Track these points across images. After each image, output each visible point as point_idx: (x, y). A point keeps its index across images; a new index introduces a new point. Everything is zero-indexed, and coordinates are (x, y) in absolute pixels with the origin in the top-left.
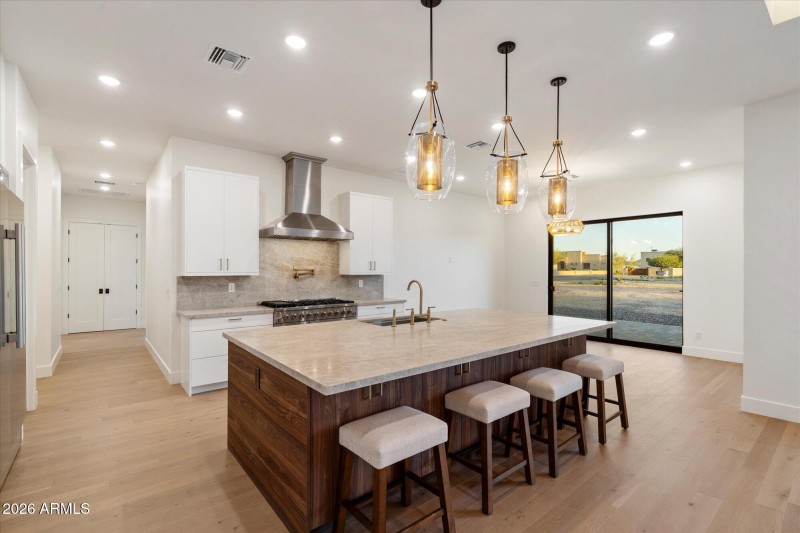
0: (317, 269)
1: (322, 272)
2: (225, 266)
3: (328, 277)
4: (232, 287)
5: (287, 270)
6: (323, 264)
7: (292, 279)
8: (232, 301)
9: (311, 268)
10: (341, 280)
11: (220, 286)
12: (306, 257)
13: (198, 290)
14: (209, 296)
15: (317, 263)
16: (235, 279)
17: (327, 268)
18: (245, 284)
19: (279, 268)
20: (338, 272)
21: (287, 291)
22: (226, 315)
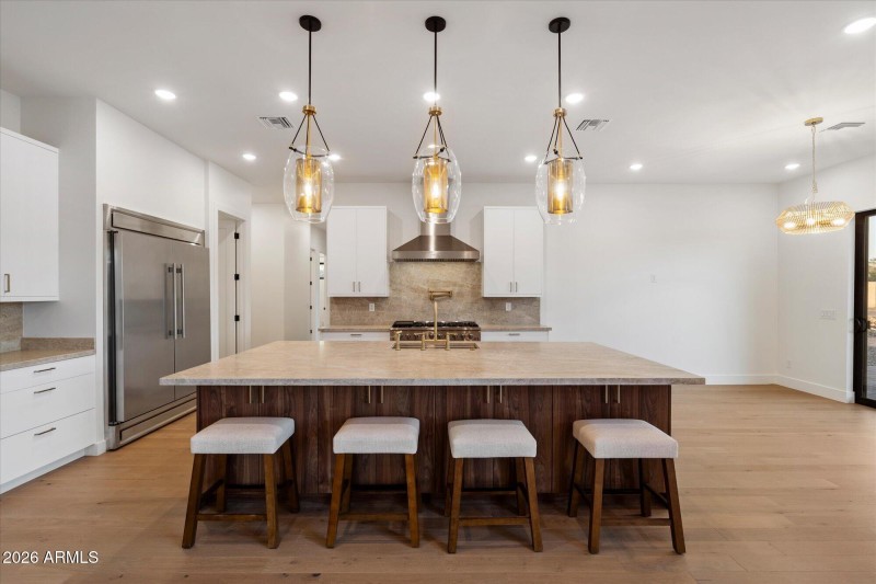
0: (455, 290)
1: (460, 294)
2: (357, 288)
3: (468, 299)
4: (372, 307)
5: (423, 292)
6: (461, 286)
7: (428, 301)
8: (373, 319)
9: (448, 289)
10: (483, 302)
11: (362, 305)
12: (444, 279)
13: (345, 309)
14: (354, 314)
15: (455, 285)
16: (375, 300)
17: (467, 289)
18: (383, 305)
19: (415, 290)
20: (480, 293)
21: (424, 312)
22: (349, 331)
